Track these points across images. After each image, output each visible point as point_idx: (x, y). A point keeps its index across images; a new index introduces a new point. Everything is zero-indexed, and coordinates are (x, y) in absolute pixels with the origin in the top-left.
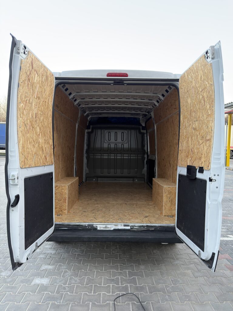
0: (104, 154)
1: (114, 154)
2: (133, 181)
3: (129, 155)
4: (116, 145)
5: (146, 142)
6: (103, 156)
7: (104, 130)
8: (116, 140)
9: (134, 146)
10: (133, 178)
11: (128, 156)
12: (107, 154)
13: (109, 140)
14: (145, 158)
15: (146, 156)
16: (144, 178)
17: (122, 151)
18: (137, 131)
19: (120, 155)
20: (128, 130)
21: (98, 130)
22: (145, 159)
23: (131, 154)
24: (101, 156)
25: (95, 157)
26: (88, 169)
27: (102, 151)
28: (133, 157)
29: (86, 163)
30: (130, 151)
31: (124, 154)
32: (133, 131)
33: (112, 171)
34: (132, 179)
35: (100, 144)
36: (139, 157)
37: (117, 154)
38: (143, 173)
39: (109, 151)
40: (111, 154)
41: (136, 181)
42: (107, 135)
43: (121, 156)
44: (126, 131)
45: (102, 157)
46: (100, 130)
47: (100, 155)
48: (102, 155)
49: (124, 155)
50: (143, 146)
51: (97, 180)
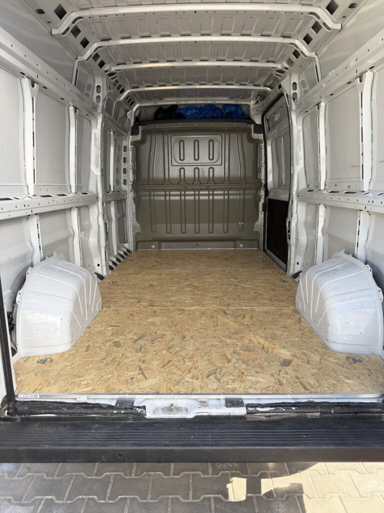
0: (171, 190)
1: (194, 190)
2: (235, 246)
3: (226, 192)
4: (197, 170)
5: (263, 162)
6: (170, 195)
7: (170, 135)
8: (197, 158)
9: (236, 171)
10: (234, 240)
11: (224, 195)
12: (179, 190)
13: (182, 158)
14: (260, 197)
15: (262, 193)
16: (258, 241)
17: (211, 183)
18: (245, 136)
19: (207, 192)
20: (223, 135)
21: (157, 136)
22: (260, 200)
23: (230, 189)
24: (165, 195)
25: (152, 198)
26: (138, 225)
27: (167, 184)
28: (235, 196)
29: (134, 212)
30: (226, 183)
31: (215, 189)
32: (234, 136)
33: (190, 226)
34: (232, 243)
35: (162, 169)
36: (246, 197)
37: (201, 190)
38: (255, 230)
39: (183, 184)
40: (187, 190)
41: (240, 247)
42: (176, 147)
43: (209, 195)
44: (219, 137)
45: (168, 198)
46: (161, 136)
47: (164, 193)
48: (168, 193)
49: (215, 192)
50: (257, 170)
51: (160, 247)
